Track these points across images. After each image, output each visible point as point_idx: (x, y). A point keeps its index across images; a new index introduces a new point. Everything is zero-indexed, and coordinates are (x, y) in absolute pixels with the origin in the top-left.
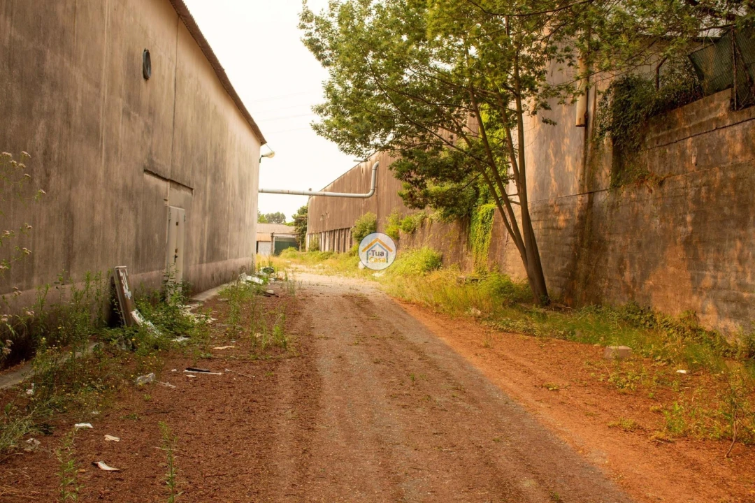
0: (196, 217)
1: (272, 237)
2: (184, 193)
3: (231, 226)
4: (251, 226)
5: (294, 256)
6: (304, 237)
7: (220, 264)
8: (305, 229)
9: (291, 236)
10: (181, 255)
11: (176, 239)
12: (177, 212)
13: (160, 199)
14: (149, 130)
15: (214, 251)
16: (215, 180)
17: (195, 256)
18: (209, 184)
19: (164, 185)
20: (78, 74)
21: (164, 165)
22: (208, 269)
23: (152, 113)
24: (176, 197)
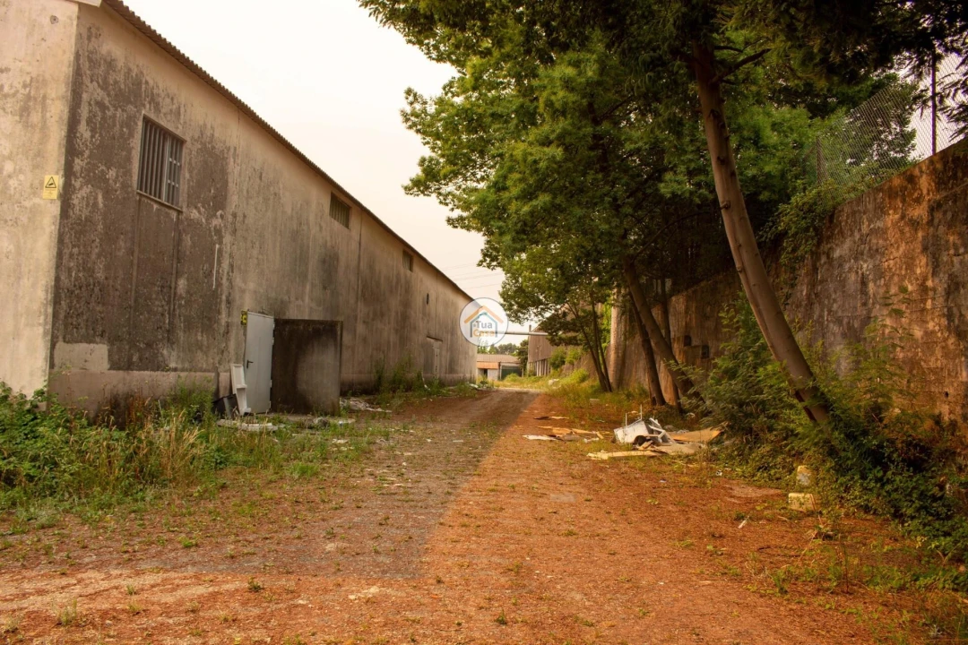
0: (444, 353)
1: (499, 365)
2: (439, 343)
3: (460, 357)
4: (473, 356)
5: (515, 381)
6: (526, 365)
7: (455, 375)
8: (527, 359)
9: (515, 365)
10: (438, 368)
11: (436, 362)
12: (437, 351)
13: (432, 346)
14: (428, 321)
15: (451, 369)
16: (452, 335)
17: (443, 370)
18: (449, 337)
19: (432, 340)
20: (412, 313)
21: (433, 333)
22: (449, 377)
23: (429, 315)
24: (436, 344)
